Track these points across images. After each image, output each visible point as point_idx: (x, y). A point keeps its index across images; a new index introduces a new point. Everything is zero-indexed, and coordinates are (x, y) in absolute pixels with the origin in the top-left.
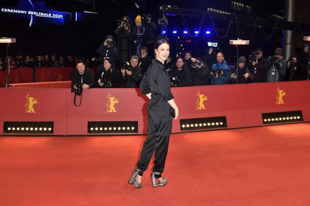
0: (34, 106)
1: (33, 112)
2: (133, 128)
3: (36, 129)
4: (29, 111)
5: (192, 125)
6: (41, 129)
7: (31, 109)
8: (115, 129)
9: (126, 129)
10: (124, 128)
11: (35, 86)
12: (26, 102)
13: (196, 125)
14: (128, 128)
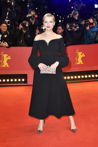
2: (23, 80)
5: (72, 77)
8: (8, 80)
9: (17, 80)
10: (16, 80)
13: (76, 77)
14: (19, 80)
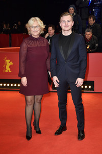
0: (10, 67)
1: (10, 71)
3: (12, 85)
4: (6, 71)
6: (15, 85)
7: (8, 69)
11: (11, 50)
12: (4, 63)
